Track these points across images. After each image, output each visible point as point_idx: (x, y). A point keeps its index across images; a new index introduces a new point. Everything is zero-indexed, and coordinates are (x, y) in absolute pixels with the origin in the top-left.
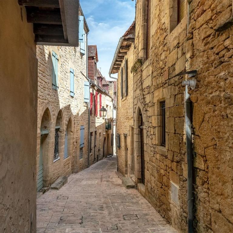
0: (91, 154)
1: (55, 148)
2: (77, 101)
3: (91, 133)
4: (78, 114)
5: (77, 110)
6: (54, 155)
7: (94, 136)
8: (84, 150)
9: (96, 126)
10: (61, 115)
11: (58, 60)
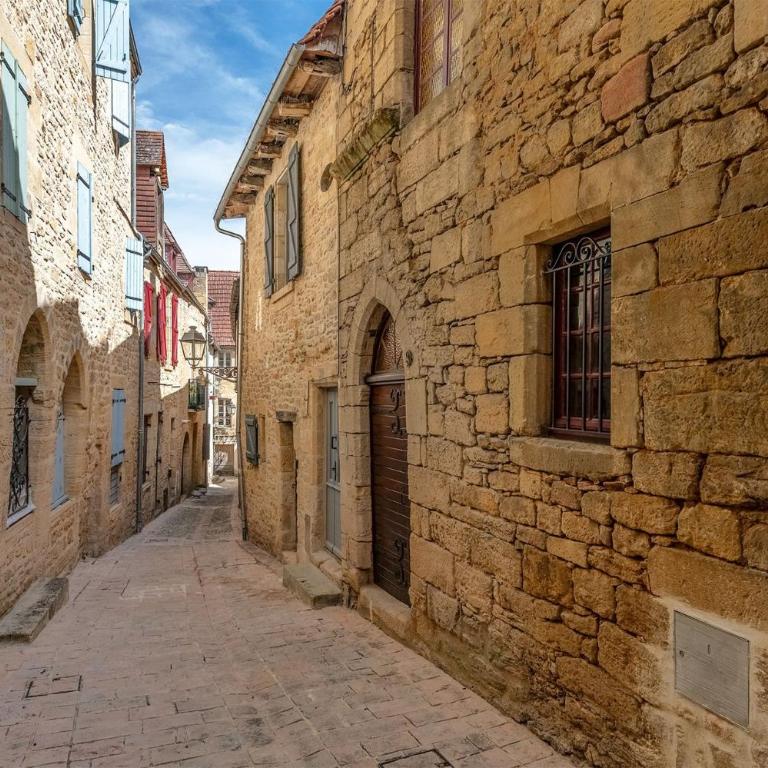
0: (145, 486)
1: (15, 467)
2: (102, 297)
3: (147, 417)
4: (105, 345)
5: (102, 330)
6: (11, 498)
7: (156, 428)
8: (123, 476)
9: (163, 396)
10: (39, 331)
11: (29, 98)
